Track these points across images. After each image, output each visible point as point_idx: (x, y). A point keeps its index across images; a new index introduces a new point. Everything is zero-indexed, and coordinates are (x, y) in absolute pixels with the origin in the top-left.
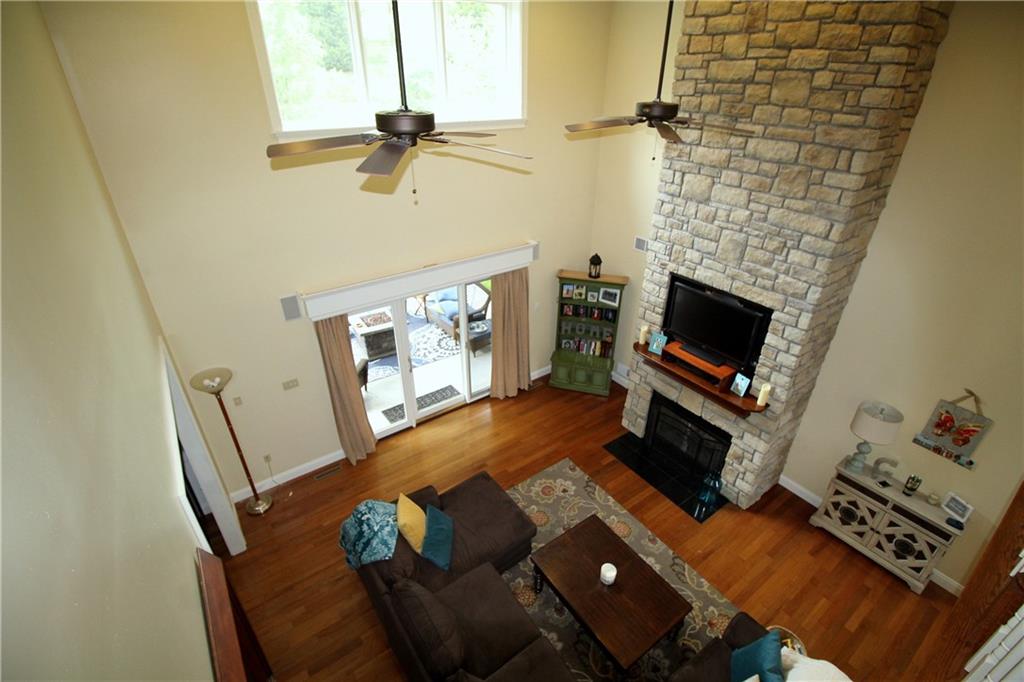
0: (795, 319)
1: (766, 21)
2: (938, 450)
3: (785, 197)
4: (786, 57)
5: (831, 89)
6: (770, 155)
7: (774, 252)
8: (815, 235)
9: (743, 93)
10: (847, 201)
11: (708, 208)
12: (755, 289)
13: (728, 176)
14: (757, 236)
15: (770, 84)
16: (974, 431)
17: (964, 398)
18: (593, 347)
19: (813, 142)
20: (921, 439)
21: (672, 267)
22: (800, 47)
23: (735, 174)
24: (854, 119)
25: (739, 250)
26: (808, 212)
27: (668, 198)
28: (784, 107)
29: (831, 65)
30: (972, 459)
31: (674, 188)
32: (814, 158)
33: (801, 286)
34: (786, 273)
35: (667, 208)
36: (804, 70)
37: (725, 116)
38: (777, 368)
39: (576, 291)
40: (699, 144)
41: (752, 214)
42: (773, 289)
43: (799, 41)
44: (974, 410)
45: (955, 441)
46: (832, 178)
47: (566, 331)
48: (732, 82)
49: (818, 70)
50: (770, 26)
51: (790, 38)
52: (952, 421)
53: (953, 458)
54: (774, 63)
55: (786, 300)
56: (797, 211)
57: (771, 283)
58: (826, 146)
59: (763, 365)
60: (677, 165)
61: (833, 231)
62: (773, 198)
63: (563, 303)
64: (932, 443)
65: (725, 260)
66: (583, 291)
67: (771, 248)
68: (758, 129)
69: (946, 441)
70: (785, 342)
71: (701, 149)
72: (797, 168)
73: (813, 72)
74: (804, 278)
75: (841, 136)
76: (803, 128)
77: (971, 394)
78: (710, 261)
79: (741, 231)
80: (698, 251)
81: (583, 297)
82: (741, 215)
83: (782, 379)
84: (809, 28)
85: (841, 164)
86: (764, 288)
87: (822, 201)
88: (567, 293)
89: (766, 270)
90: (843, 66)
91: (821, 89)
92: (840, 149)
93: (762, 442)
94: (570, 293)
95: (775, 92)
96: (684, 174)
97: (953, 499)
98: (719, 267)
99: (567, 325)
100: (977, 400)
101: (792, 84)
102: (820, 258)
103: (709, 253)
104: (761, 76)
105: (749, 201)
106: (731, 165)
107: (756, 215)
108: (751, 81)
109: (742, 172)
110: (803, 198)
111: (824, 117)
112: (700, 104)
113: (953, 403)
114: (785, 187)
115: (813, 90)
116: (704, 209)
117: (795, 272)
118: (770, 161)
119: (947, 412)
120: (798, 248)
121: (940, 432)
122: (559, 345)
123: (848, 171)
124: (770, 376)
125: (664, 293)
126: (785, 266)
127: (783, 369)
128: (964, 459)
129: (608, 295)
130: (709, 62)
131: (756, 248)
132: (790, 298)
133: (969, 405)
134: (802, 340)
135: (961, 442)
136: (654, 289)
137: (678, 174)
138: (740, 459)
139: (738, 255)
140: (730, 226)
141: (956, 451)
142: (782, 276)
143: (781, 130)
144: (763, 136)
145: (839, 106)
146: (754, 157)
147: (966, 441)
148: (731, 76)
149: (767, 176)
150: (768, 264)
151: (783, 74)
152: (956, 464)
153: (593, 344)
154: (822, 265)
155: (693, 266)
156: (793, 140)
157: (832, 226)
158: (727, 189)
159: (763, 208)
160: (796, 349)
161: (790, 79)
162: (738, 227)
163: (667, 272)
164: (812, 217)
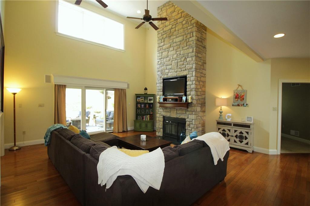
0: (192, 75)
1: (172, 17)
2: (238, 105)
3: (183, 48)
4: (177, 22)
5: (186, 23)
6: (178, 41)
7: (184, 61)
8: (191, 53)
9: (171, 31)
10: (194, 43)
11: (168, 58)
12: (182, 72)
13: (171, 49)
14: (179, 59)
15: (175, 27)
16: (244, 95)
17: (238, 87)
18: (147, 117)
19: (185, 34)
20: (234, 104)
21: (163, 77)
22: (179, 19)
23: (172, 48)
24: (191, 27)
25: (176, 64)
26: (188, 48)
27: (159, 60)
28: (179, 30)
29: (185, 19)
30: (247, 103)
31: (160, 57)
32: (186, 37)
33: (191, 66)
34: (187, 64)
35: (160, 62)
36: (181, 22)
37: (168, 37)
38: (191, 90)
39: (141, 100)
40: (164, 45)
41: (177, 55)
42: (186, 70)
43: (178, 18)
44: (242, 89)
45: (241, 100)
46: (190, 39)
47: (139, 112)
48: (168, 30)
49: (183, 21)
50: (173, 18)
51: (177, 18)
52: (238, 95)
53: (243, 106)
54: (175, 23)
55: (189, 71)
56: (186, 49)
57: (185, 68)
58: (188, 34)
59: (188, 91)
60: (160, 52)
61: (194, 50)
62: (181, 49)
63: (137, 103)
64: (236, 104)
65: (174, 68)
66: (143, 100)
67: (183, 60)
68: (175, 37)
69: (239, 102)
70: (191, 82)
71: (165, 46)
72: (184, 41)
73: (182, 22)
74: (191, 64)
75: (190, 31)
76: (183, 33)
77: (239, 85)
78: (171, 71)
79: (176, 60)
80: (168, 69)
81: (143, 101)
82: (175, 56)
83: (193, 93)
84: (180, 15)
85: (191, 36)
86: (184, 70)
87: (190, 45)
88: (138, 100)
89: (183, 66)
90: (187, 18)
91: (184, 24)
92: (190, 33)
93: (193, 115)
94: (139, 100)
95: (176, 28)
96: (162, 53)
97: (248, 117)
98: (173, 71)
99: (139, 110)
100: (241, 86)
101: (179, 25)
102: (193, 57)
103: (170, 69)
104: (173, 27)
105: (176, 52)
106: (171, 46)
107: (178, 54)
108: (172, 28)
109: (174, 47)
110: (186, 46)
111: (186, 29)
112: (163, 37)
113: (237, 90)
114: (182, 45)
115: (183, 25)
116: (168, 59)
117: (189, 63)
118: (179, 42)
119: (236, 93)
120: (188, 57)
121: (237, 100)
122: (137, 118)
123: (193, 36)
124: (190, 94)
125: (162, 85)
126: (187, 63)
127: (193, 89)
128: (245, 104)
129: (150, 100)
130: (163, 29)
131: (180, 62)
132: (189, 70)
133: (240, 88)
134: (195, 79)
135: (242, 100)
136: (159, 85)
137: (161, 54)
138: (189, 125)
139: (176, 65)
140: (174, 59)
141: (242, 103)
142: (187, 66)
143: (179, 35)
144: (176, 38)
145: (188, 26)
146: (175, 43)
147: (243, 99)
148: (168, 29)
149: (178, 45)
150: (183, 64)
151: (177, 25)
152: (244, 107)
153: (147, 116)
154: (194, 58)
155: (167, 74)
156: (182, 36)
157: (193, 49)
158: (171, 52)
159: (179, 52)
160: (194, 82)
161: (178, 25)
162: (175, 59)
163: (162, 79)
164: (189, 49)
